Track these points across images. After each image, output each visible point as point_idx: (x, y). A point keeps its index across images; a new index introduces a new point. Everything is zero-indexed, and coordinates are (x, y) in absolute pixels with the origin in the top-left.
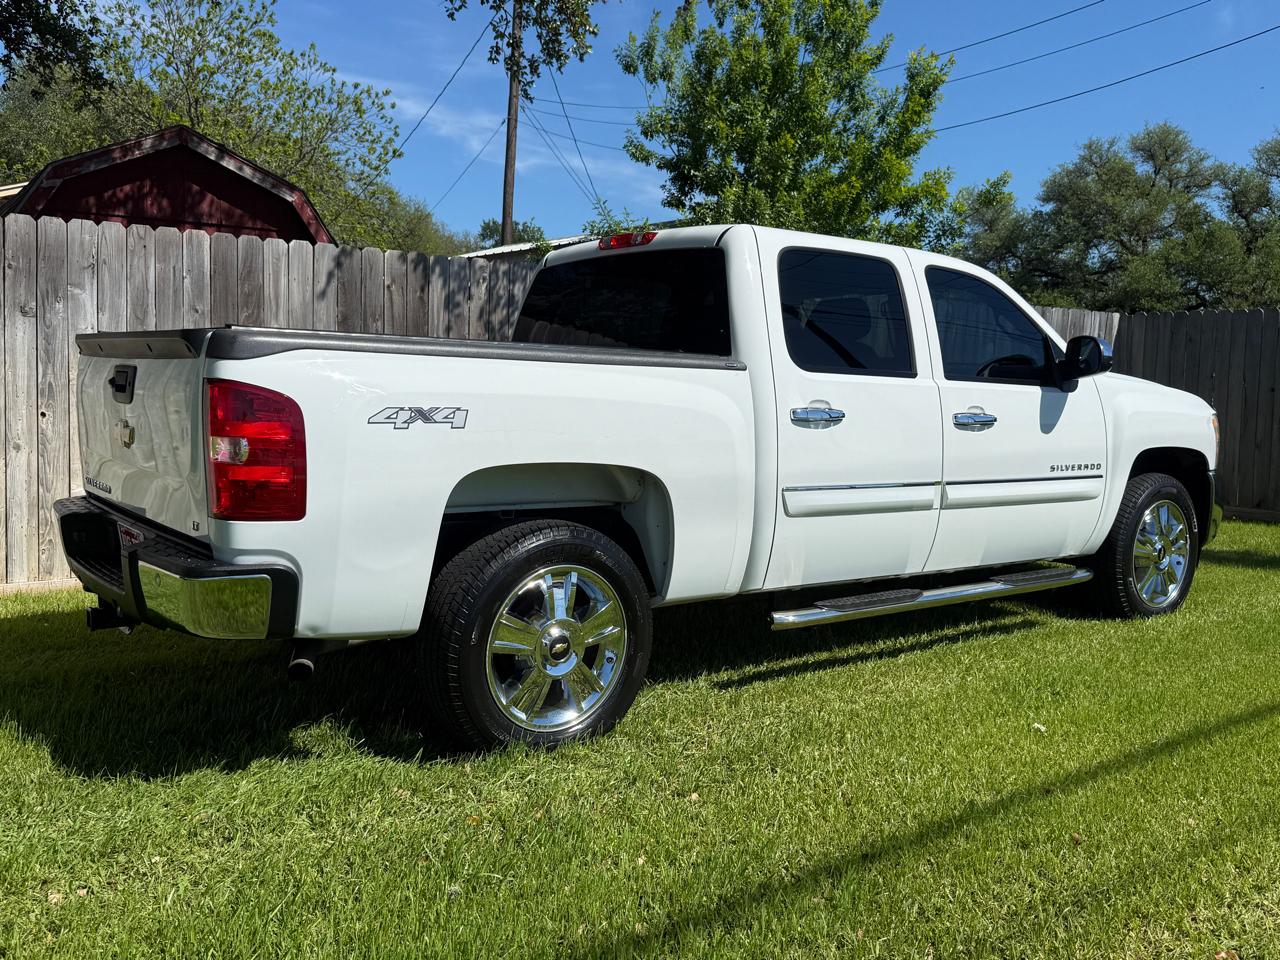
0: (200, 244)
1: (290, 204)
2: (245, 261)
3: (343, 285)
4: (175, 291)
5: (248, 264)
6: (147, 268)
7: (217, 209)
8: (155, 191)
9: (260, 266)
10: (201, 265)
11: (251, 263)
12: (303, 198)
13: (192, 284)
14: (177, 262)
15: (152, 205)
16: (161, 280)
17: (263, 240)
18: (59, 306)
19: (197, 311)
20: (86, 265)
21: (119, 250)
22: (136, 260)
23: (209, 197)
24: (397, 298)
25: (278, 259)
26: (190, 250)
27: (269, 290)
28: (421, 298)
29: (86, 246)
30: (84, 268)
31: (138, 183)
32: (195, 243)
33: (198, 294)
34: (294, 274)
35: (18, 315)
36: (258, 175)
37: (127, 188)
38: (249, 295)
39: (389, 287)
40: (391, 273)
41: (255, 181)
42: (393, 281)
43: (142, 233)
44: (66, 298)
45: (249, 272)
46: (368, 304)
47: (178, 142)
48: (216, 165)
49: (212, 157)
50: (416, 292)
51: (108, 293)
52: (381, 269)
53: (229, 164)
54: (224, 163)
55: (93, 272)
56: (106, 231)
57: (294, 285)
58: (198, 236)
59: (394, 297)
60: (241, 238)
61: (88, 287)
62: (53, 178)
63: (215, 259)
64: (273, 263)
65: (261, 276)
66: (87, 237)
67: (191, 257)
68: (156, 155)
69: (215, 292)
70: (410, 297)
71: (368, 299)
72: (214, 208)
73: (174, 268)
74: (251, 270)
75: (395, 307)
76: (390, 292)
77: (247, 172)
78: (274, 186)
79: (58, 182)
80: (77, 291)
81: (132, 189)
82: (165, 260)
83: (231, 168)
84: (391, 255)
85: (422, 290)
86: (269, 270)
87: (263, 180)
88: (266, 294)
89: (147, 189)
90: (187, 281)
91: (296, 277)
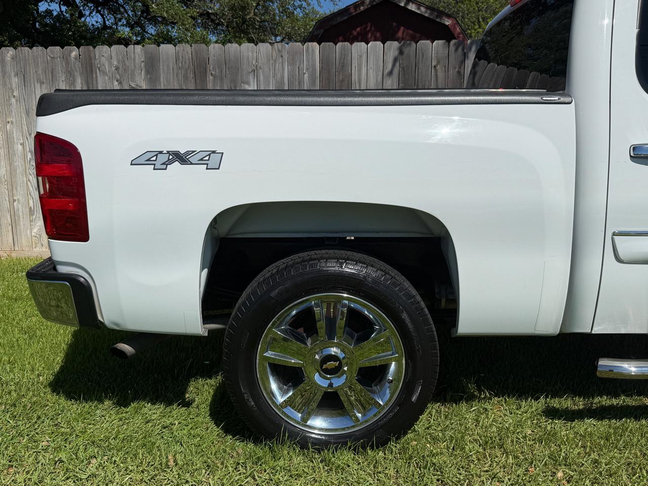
0: (313, 51)
1: (447, 26)
2: (340, 59)
3: (403, 68)
4: (299, 82)
5: (342, 62)
6: (283, 70)
8: (373, 28)
9: (350, 62)
10: (314, 65)
11: (344, 60)
12: (455, 22)
13: (309, 78)
14: (300, 64)
15: (371, 36)
16: (291, 76)
17: (351, 44)
20: (250, 71)
21: (268, 61)
22: (277, 65)
24: (441, 74)
25: (361, 56)
26: (308, 56)
28: (459, 72)
29: (250, 58)
30: (250, 72)
31: (364, 26)
32: (310, 51)
33: (313, 82)
34: (371, 65)
36: (429, 12)
37: (359, 29)
38: (343, 81)
39: (435, 67)
40: (437, 57)
41: (427, 15)
42: (438, 62)
43: (280, 48)
45: (343, 66)
46: (420, 80)
48: (404, 9)
49: (402, 4)
50: (455, 68)
52: (430, 55)
53: (412, 7)
54: (409, 7)
55: (254, 75)
56: (261, 49)
57: (371, 71)
58: (312, 47)
59: (439, 74)
60: (338, 45)
61: (252, 83)
63: (322, 60)
64: (358, 58)
65: (350, 69)
66: (250, 54)
67: (308, 60)
68: (372, 8)
69: (322, 81)
70: (451, 72)
71: (420, 77)
72: (405, 34)
73: (299, 68)
74: (344, 64)
75: (439, 81)
76: (436, 71)
78: (437, 17)
81: (361, 30)
82: (293, 64)
83: (413, 10)
84: (437, 44)
85: (460, 68)
86: (355, 63)
87: (431, 14)
88: (353, 79)
89: (369, 28)
90: (306, 76)
91: (372, 66)
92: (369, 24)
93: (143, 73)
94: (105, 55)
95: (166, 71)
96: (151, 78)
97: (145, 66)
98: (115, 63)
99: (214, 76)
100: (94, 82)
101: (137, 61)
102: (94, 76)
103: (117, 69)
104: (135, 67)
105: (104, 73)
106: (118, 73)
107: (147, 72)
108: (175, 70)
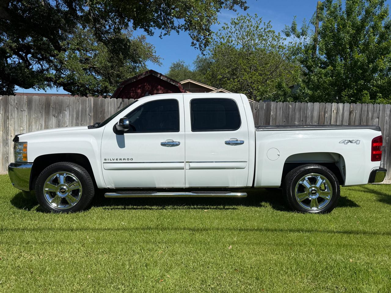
0: (91, 100)
4: (85, 111)
5: (101, 104)
6: (79, 106)
9: (104, 105)
10: (91, 105)
14: (86, 105)
16: (82, 109)
17: (105, 99)
18: (61, 115)
19: (90, 115)
21: (74, 103)
22: (77, 104)
25: (108, 103)
27: (106, 110)
29: (67, 102)
30: (66, 107)
32: (89, 100)
33: (90, 112)
35: (53, 117)
38: (102, 111)
43: (78, 99)
44: (63, 113)
45: (102, 106)
47: (150, 74)
48: (159, 79)
51: (71, 112)
55: (68, 108)
56: (71, 99)
58: (90, 98)
60: (100, 99)
61: (67, 111)
63: (94, 103)
65: (104, 107)
66: (67, 100)
67: (88, 103)
68: (146, 77)
69: (94, 111)
74: (102, 105)
80: (65, 112)
82: (83, 104)
83: (163, 79)
86: (106, 105)
88: (106, 111)
90: (88, 109)
91: (112, 106)
93: (26, 105)
94: (12, 99)
95: (35, 105)
96: (29, 108)
97: (27, 103)
98: (16, 102)
99: (53, 108)
100: (8, 108)
101: (24, 101)
102: (8, 106)
103: (17, 104)
104: (23, 103)
105: (12, 105)
106: (17, 105)
107: (28, 105)
108: (39, 105)
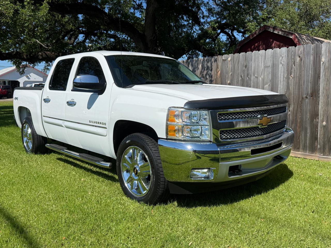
1: (292, 38)
7: (276, 45)
8: (262, 44)
12: (295, 36)
15: (261, 47)
23: (275, 42)
31: (259, 42)
41: (282, 35)
47: (264, 30)
48: (273, 33)
49: (272, 31)
53: (276, 32)
54: (275, 32)
62: (239, 46)
68: (260, 34)
72: (275, 45)
77: (280, 33)
78: (287, 35)
79: (240, 47)
81: (257, 45)
83: (276, 33)
87: (284, 34)
89: (260, 44)
92: (261, 42)
